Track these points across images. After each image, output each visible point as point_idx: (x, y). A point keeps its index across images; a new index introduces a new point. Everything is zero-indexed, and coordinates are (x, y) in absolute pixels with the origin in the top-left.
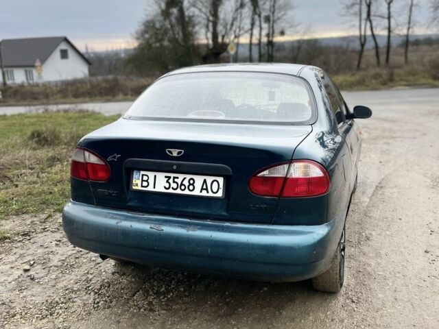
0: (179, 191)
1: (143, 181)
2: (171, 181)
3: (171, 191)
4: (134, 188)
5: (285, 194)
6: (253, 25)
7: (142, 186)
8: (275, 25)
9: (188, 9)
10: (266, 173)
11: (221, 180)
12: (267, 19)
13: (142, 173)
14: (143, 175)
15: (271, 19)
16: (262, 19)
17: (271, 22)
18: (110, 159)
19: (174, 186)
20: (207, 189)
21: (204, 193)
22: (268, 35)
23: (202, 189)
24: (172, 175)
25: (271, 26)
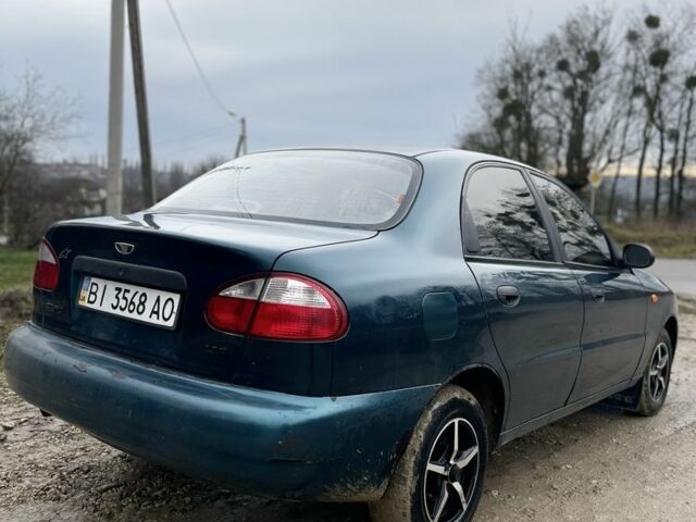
0: (126, 314)
1: (91, 293)
2: (121, 296)
3: (118, 312)
4: (81, 303)
5: (255, 331)
6: (647, 141)
7: (89, 302)
8: (688, 144)
9: (536, 117)
10: (235, 292)
11: (177, 298)
12: (674, 136)
13: (93, 280)
14: (93, 284)
15: (682, 134)
16: (665, 135)
17: (681, 141)
18: (61, 256)
19: (123, 303)
20: (157, 313)
21: (154, 320)
22: (673, 162)
23: (153, 312)
24: (124, 286)
25: (681, 146)
